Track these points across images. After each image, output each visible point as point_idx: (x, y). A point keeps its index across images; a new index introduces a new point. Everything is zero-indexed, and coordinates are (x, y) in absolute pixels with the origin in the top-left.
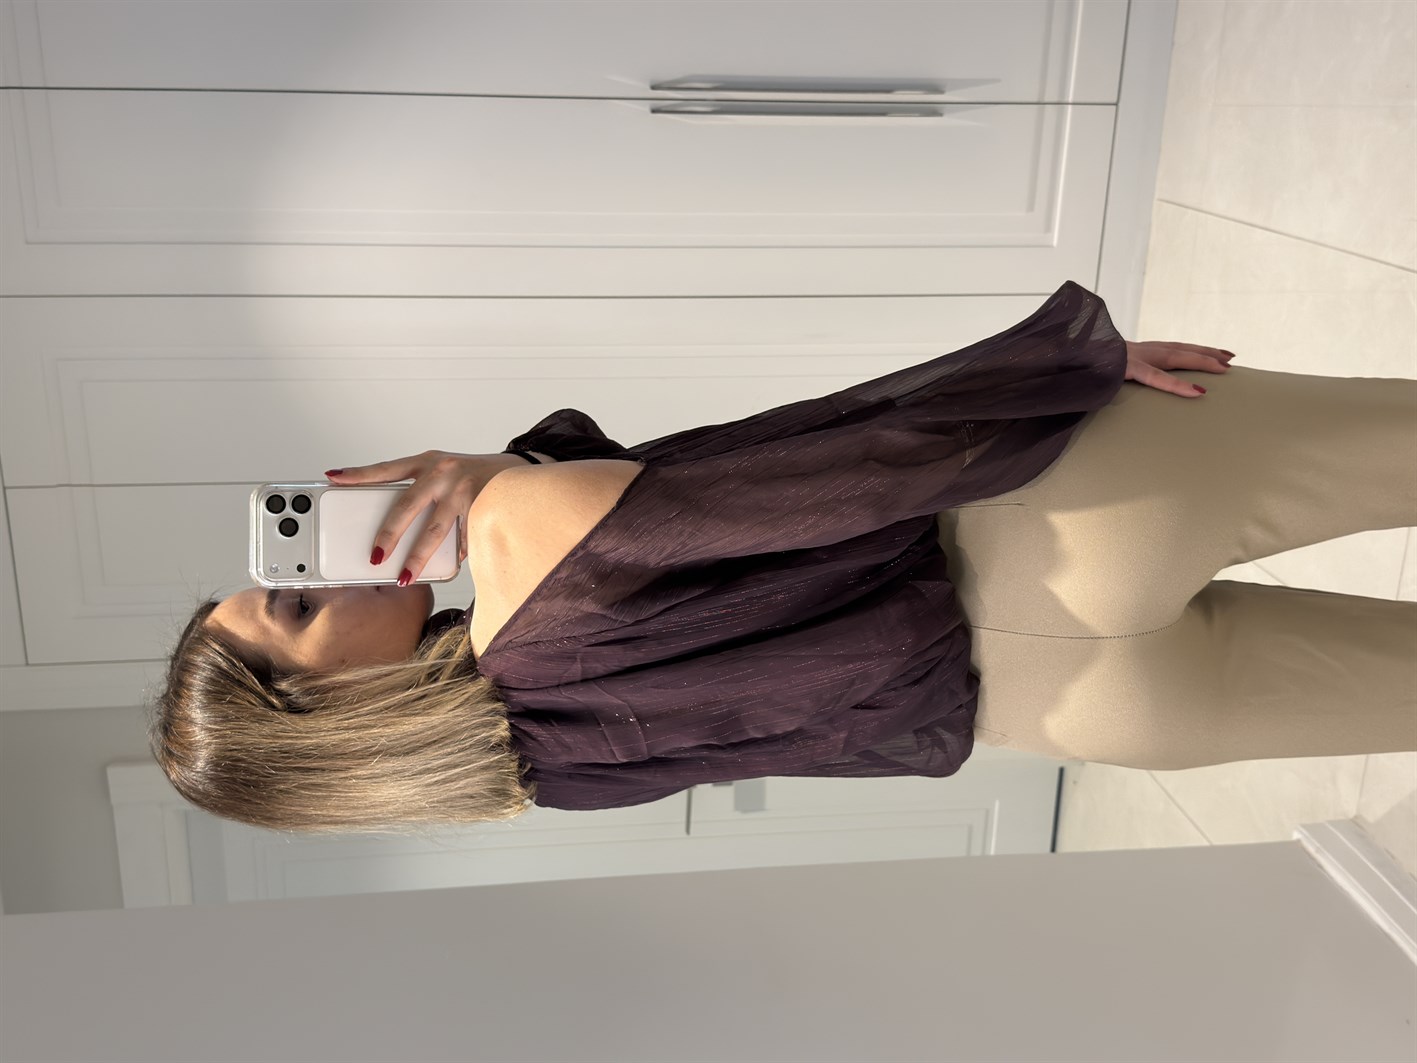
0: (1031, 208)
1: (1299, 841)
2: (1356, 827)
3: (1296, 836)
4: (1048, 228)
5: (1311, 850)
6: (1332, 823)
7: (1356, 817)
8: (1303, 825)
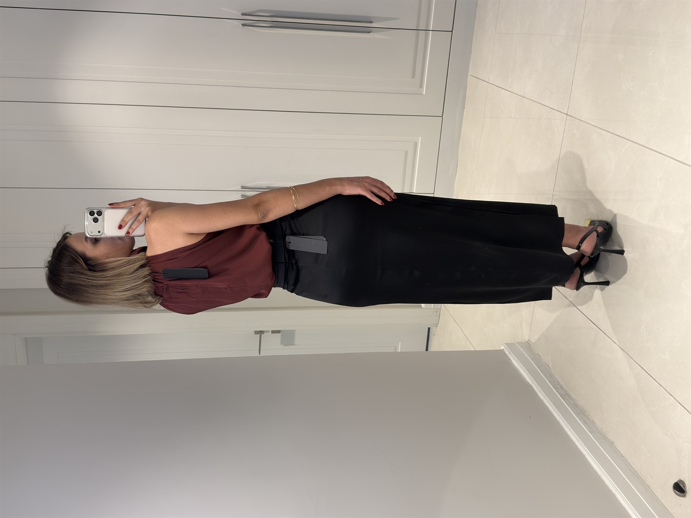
0: (413, 77)
1: (503, 349)
2: (528, 345)
3: (502, 348)
4: (421, 86)
5: (507, 353)
6: (517, 342)
7: (528, 341)
8: (505, 344)
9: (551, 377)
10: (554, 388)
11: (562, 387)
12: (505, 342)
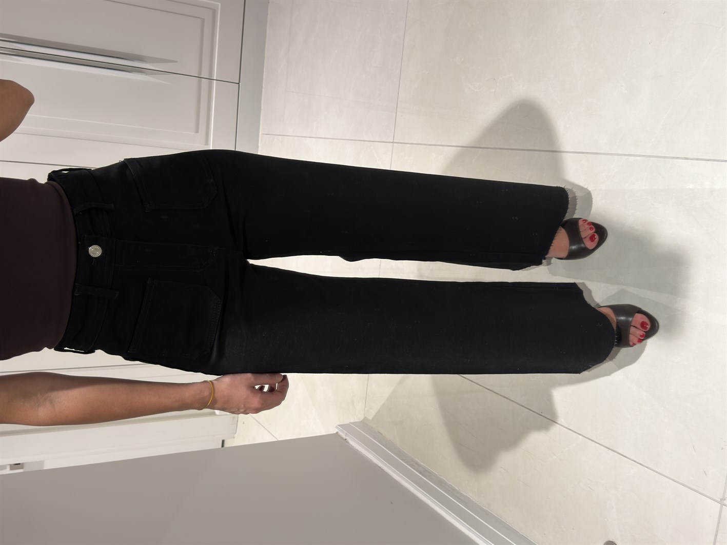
0: (197, 131)
1: (337, 433)
2: (364, 423)
3: (336, 430)
5: (343, 435)
6: (351, 423)
7: (364, 419)
8: (339, 425)
9: (400, 453)
10: (409, 465)
11: (417, 464)
12: (338, 424)
